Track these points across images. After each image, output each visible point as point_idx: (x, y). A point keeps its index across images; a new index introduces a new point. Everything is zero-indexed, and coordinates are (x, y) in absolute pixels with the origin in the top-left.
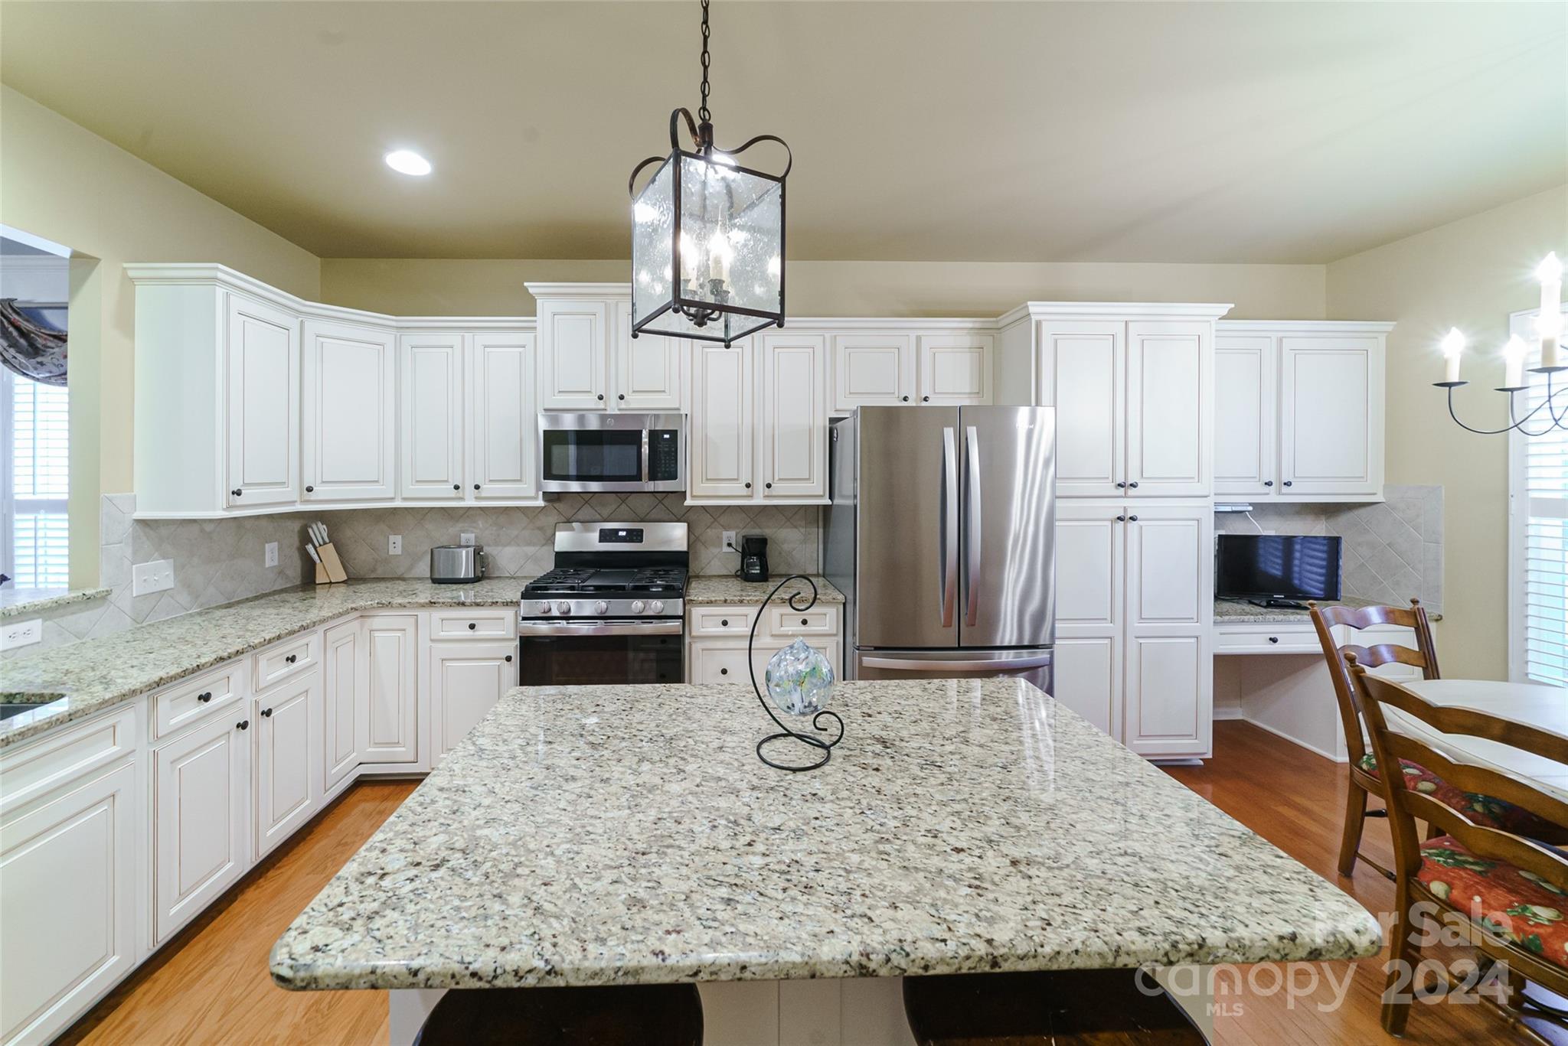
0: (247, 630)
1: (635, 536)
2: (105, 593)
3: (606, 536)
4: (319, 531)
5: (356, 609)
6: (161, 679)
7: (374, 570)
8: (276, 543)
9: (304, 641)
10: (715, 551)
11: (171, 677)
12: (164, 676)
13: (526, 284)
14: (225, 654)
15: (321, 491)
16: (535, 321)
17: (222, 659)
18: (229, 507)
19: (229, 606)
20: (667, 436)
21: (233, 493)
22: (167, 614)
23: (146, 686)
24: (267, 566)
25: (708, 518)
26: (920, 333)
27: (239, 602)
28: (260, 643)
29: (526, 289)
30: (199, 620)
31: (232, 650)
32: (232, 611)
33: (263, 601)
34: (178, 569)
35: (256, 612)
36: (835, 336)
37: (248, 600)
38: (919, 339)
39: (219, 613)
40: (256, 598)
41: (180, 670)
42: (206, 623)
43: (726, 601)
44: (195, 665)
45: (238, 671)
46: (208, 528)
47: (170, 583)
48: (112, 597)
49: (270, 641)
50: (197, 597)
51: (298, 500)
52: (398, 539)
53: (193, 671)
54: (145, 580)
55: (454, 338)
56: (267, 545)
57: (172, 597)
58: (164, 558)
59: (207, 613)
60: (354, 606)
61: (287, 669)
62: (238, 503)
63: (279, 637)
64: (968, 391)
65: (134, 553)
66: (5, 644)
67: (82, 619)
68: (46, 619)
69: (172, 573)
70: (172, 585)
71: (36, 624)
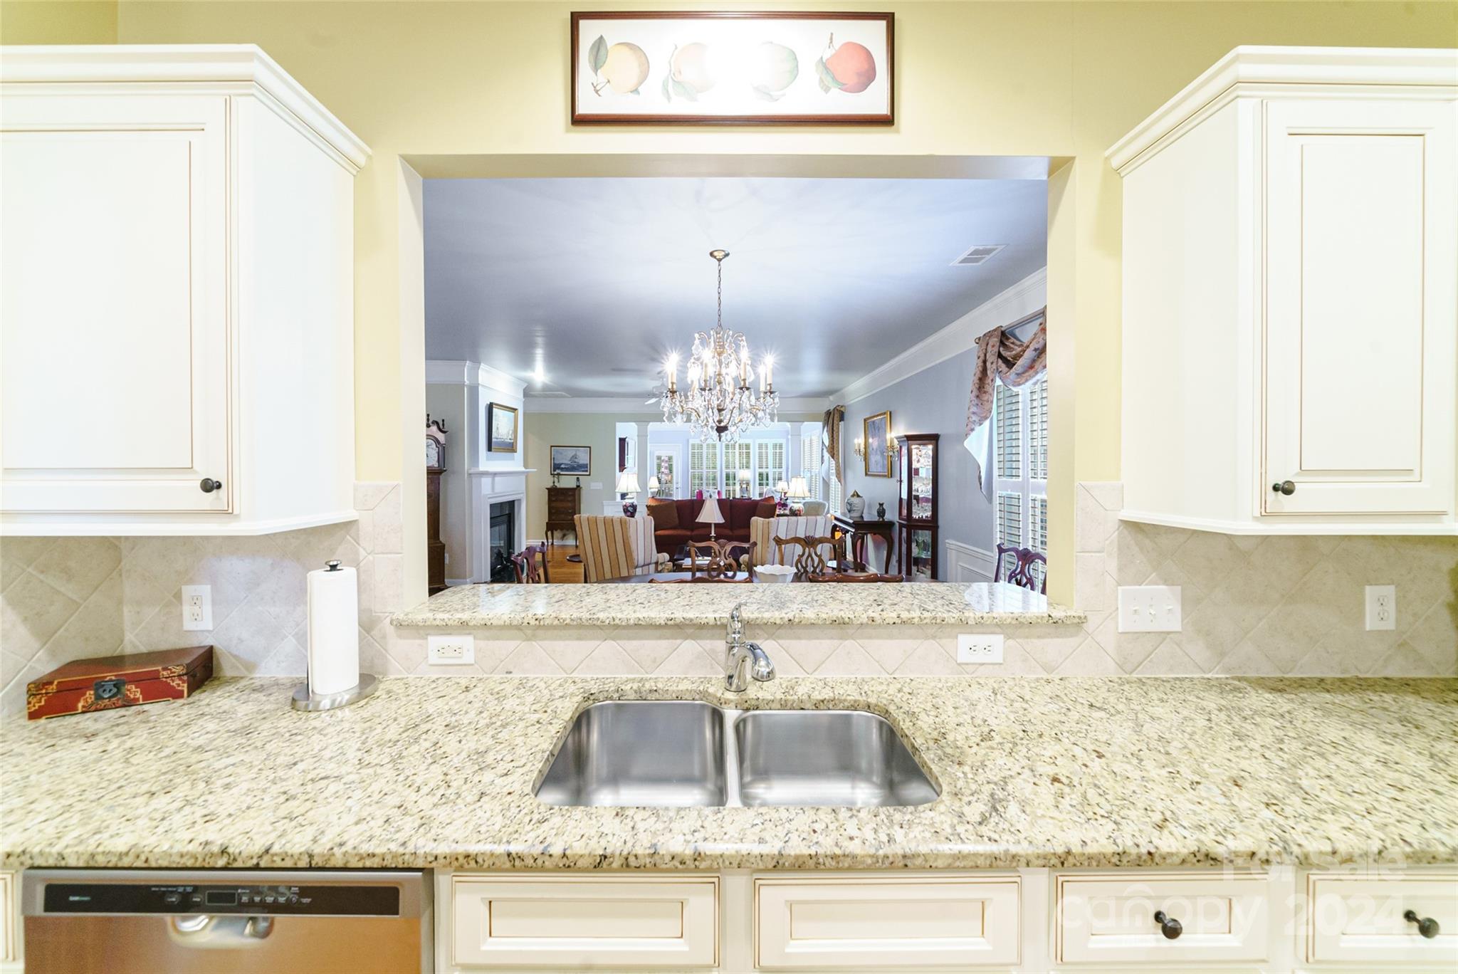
0: (1296, 786)
2: (1077, 620)
6: (1069, 853)
11: (1090, 858)
14: (1222, 847)
17: (1210, 860)
18: (1266, 515)
19: (1279, 686)
21: (1276, 488)
22: (1171, 670)
23: (1038, 857)
24: (1368, 628)
27: (1301, 684)
30: (1212, 701)
31: (1244, 840)
32: (1283, 703)
33: (1353, 700)
34: (1189, 603)
35: (1332, 731)
37: (1321, 684)
39: (1257, 699)
40: (1346, 685)
41: (1110, 849)
42: (1223, 716)
44: (1144, 850)
47: (1174, 623)
48: (1089, 626)
50: (1223, 654)
54: (1135, 611)
56: (1368, 588)
57: (1178, 645)
58: (1166, 582)
59: (1237, 689)
62: (1287, 509)
65: (1121, 569)
66: (965, 655)
67: (1053, 647)
68: (1008, 637)
69: (1178, 608)
70: (1177, 627)
71: (997, 640)
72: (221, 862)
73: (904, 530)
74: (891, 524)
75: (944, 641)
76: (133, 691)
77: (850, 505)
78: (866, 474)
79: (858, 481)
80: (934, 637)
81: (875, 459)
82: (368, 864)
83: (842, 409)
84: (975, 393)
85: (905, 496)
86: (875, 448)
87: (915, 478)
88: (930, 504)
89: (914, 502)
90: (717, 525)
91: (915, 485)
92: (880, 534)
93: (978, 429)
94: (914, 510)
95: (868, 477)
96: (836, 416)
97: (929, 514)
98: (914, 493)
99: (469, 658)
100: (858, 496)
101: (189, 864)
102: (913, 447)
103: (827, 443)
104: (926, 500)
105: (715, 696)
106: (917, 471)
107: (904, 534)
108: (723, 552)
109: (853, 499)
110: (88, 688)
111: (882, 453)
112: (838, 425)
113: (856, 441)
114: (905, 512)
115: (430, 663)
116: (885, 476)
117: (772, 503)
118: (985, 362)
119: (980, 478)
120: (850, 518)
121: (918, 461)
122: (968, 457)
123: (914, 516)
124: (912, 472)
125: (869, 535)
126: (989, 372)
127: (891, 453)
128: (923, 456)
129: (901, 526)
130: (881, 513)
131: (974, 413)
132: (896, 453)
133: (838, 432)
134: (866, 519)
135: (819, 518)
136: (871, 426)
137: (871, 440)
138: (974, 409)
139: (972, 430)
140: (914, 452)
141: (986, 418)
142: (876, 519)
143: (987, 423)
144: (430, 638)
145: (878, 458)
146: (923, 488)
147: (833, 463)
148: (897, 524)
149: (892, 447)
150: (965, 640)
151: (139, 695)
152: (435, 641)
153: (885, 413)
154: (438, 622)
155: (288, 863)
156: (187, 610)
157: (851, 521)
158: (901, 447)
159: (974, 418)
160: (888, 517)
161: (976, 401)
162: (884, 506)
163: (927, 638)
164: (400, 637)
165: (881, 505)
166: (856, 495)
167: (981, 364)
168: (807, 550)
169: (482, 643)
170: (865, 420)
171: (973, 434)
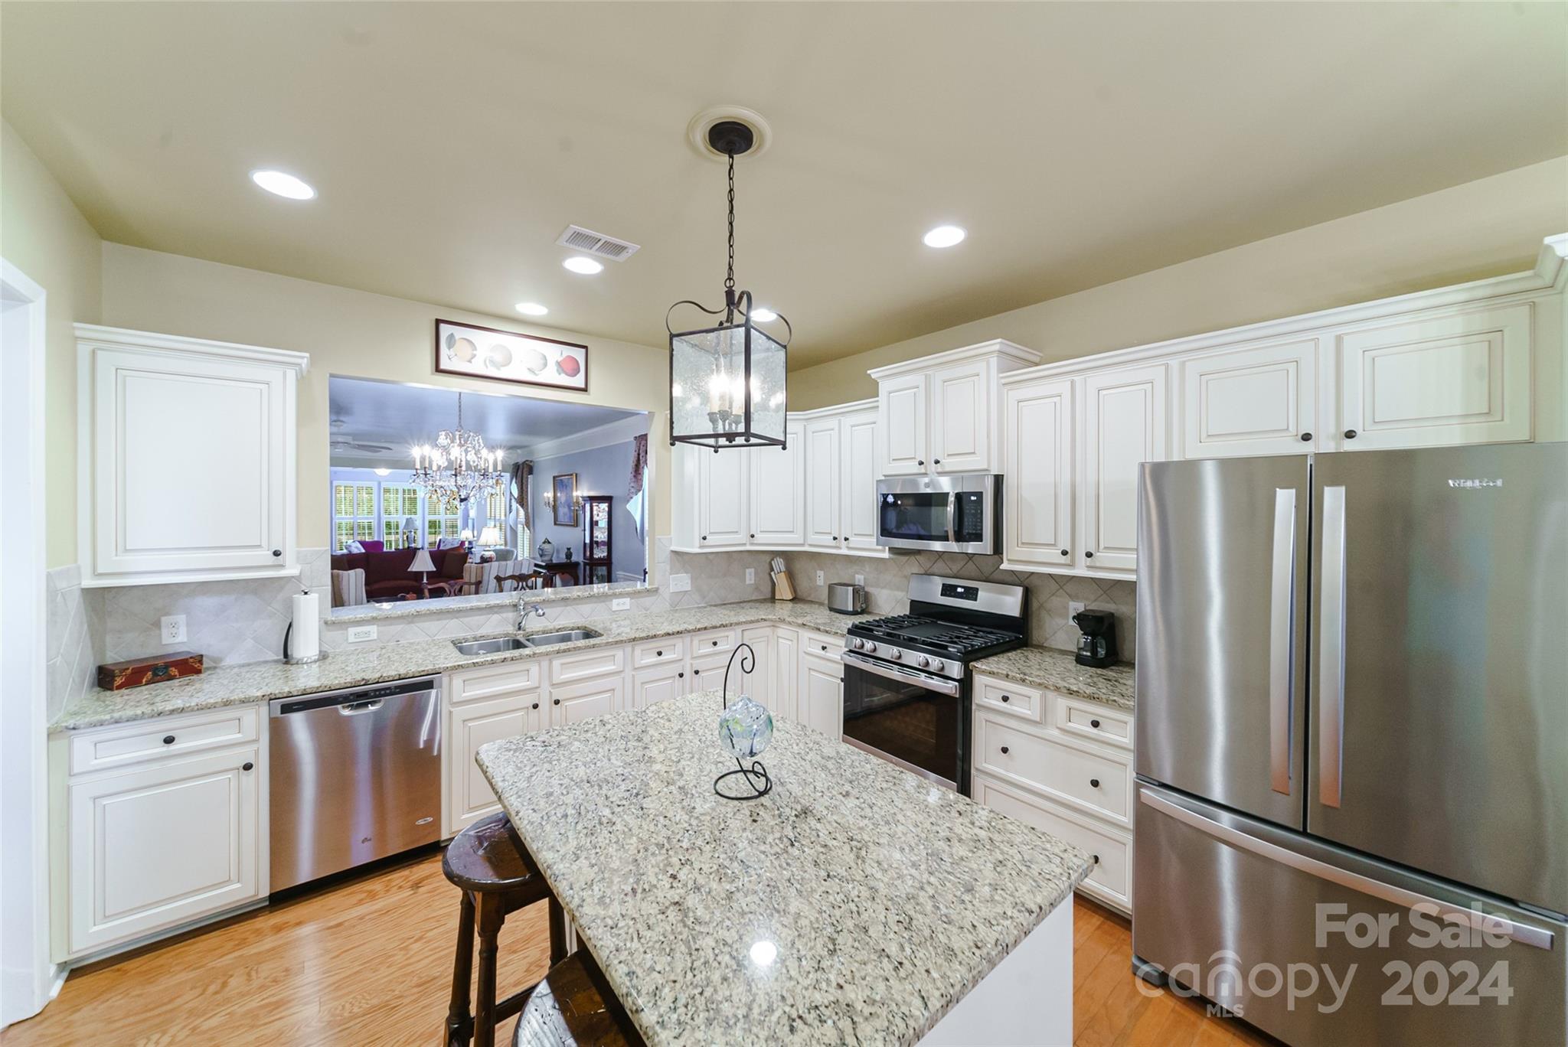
1: (971, 594)
2: (655, 590)
3: (948, 591)
4: (779, 564)
5: (765, 620)
6: (635, 637)
7: (810, 595)
8: (753, 570)
9: (726, 634)
10: (1060, 621)
11: (639, 639)
12: (637, 636)
13: (869, 372)
14: (671, 632)
15: (760, 538)
16: (877, 401)
17: (669, 634)
18: (701, 547)
20: (973, 498)
21: (701, 537)
22: (687, 605)
23: (627, 640)
24: (747, 584)
25: (1054, 586)
26: (1339, 331)
27: (727, 604)
28: (692, 629)
29: (869, 375)
31: (675, 630)
34: (693, 579)
36: (1184, 362)
37: (732, 603)
38: (1339, 339)
40: (738, 603)
41: (645, 635)
43: (1007, 676)
44: (654, 634)
45: (678, 642)
46: (711, 557)
47: (688, 588)
48: (659, 592)
49: (699, 630)
50: (704, 598)
51: (748, 543)
52: (820, 573)
53: (652, 637)
54: (676, 584)
55: (833, 423)
56: (747, 570)
57: (690, 595)
58: (685, 573)
59: (705, 608)
60: (764, 617)
61: (712, 649)
62: (707, 544)
63: (705, 628)
64: (1459, 412)
65: (671, 569)
66: (615, 608)
67: (647, 601)
68: (631, 599)
69: (690, 582)
70: (689, 589)
71: (627, 600)
72: (362, 683)
73: (588, 567)
74: (577, 564)
75: (607, 603)
76: (174, 671)
77: (542, 550)
78: (555, 524)
79: (546, 528)
80: (604, 602)
81: (563, 511)
82: (422, 674)
83: (531, 464)
84: (633, 473)
85: (588, 541)
86: (563, 502)
87: (595, 527)
88: (606, 547)
89: (595, 546)
90: (428, 573)
91: (596, 533)
92: (567, 573)
93: (635, 497)
94: (595, 552)
95: (556, 527)
96: (525, 469)
97: (605, 554)
98: (595, 539)
99: (374, 636)
100: (549, 543)
101: (349, 685)
102: (594, 504)
103: (516, 493)
104: (603, 543)
105: (512, 634)
106: (597, 522)
107: (588, 572)
108: (452, 591)
109: (544, 545)
110: (149, 671)
111: (569, 507)
112: (527, 478)
113: (546, 495)
114: (588, 554)
115: (350, 641)
116: (572, 526)
117: (462, 551)
118: (639, 454)
119: (636, 529)
120: (542, 561)
121: (598, 515)
122: (629, 516)
123: (595, 556)
124: (593, 524)
125: (557, 576)
126: (641, 462)
127: (577, 508)
128: (601, 511)
129: (585, 564)
130: (569, 555)
131: (633, 487)
132: (581, 508)
133: (527, 484)
134: (554, 562)
135: (508, 562)
136: (558, 483)
137: (559, 495)
138: (632, 485)
139: (632, 498)
140: (595, 508)
141: (640, 491)
142: (565, 560)
143: (640, 493)
144: (349, 629)
145: (566, 510)
146: (601, 535)
147: (522, 512)
148: (582, 564)
149: (578, 503)
150: (615, 601)
151: (177, 673)
152: (352, 630)
153: (572, 475)
154: (357, 619)
155: (391, 679)
156: (165, 632)
157: (544, 564)
158: (585, 504)
159: (633, 490)
160: (574, 559)
161: (633, 480)
162: (571, 550)
163: (601, 602)
164: (329, 630)
165: (569, 549)
166: (547, 542)
167: (637, 456)
168: (521, 584)
169: (381, 628)
170: (554, 477)
171: (632, 500)
